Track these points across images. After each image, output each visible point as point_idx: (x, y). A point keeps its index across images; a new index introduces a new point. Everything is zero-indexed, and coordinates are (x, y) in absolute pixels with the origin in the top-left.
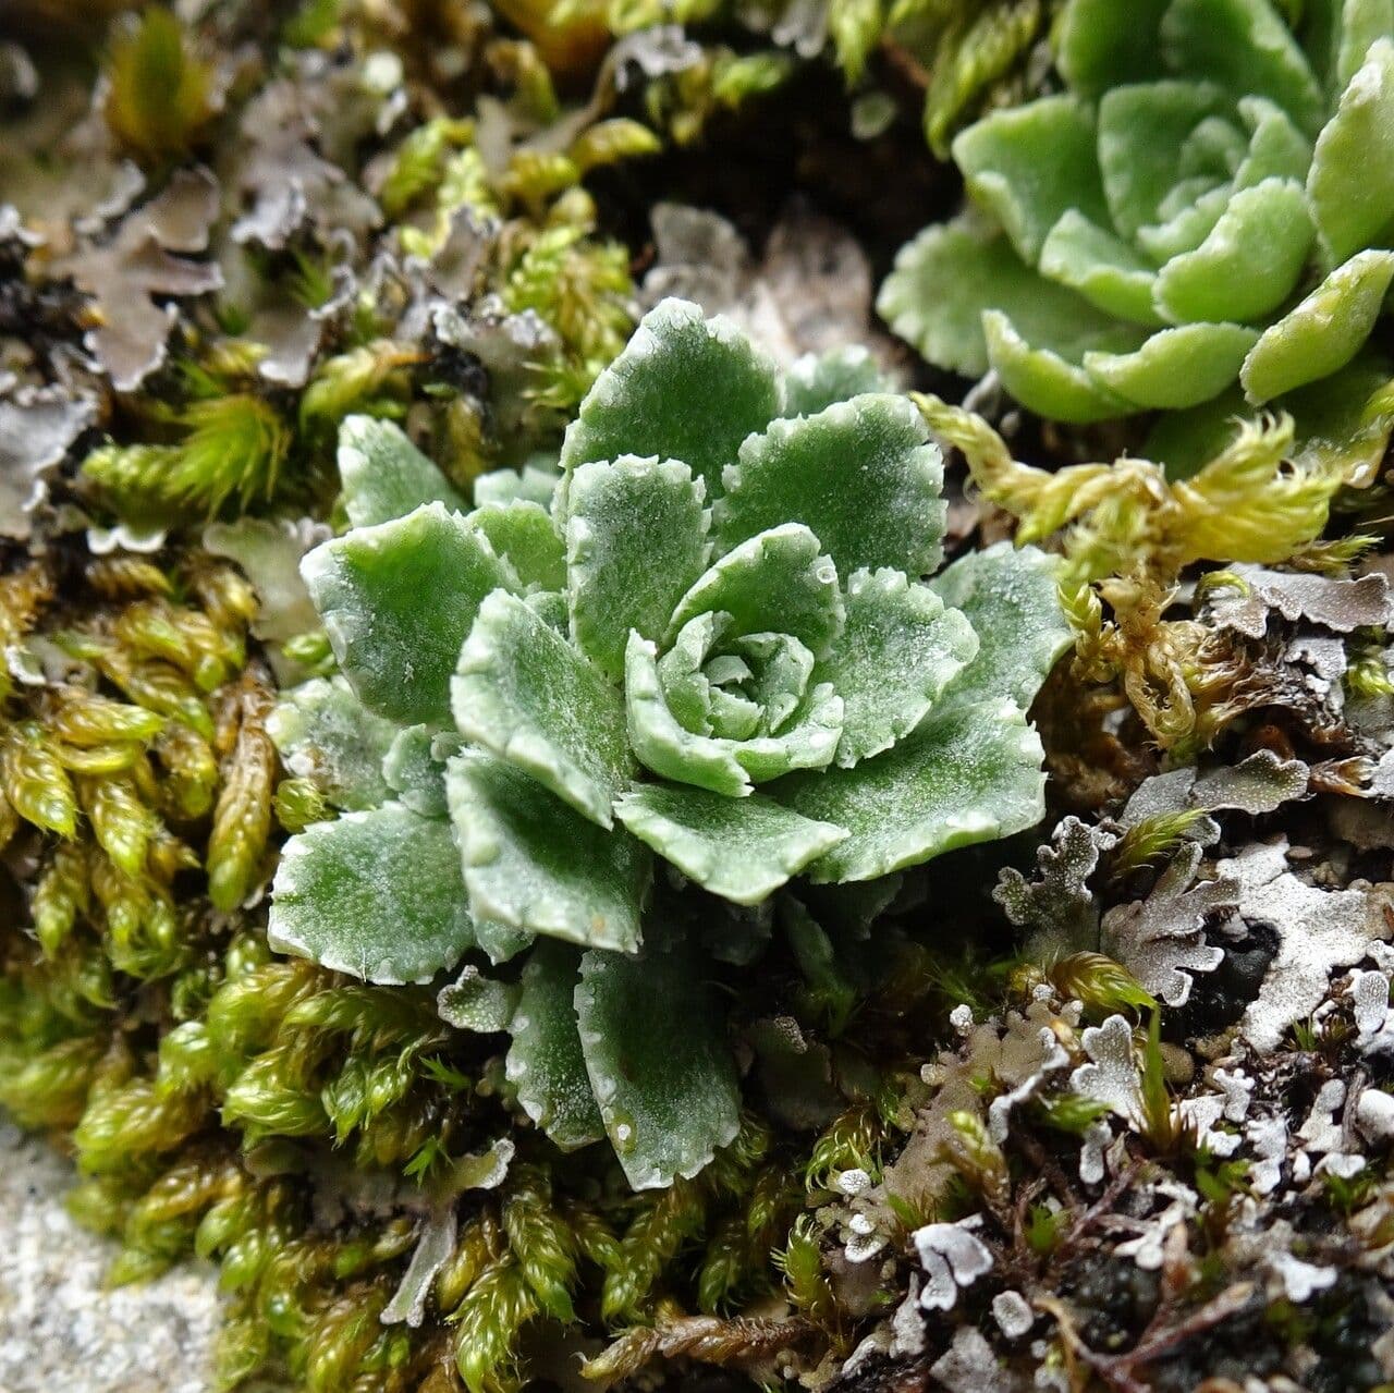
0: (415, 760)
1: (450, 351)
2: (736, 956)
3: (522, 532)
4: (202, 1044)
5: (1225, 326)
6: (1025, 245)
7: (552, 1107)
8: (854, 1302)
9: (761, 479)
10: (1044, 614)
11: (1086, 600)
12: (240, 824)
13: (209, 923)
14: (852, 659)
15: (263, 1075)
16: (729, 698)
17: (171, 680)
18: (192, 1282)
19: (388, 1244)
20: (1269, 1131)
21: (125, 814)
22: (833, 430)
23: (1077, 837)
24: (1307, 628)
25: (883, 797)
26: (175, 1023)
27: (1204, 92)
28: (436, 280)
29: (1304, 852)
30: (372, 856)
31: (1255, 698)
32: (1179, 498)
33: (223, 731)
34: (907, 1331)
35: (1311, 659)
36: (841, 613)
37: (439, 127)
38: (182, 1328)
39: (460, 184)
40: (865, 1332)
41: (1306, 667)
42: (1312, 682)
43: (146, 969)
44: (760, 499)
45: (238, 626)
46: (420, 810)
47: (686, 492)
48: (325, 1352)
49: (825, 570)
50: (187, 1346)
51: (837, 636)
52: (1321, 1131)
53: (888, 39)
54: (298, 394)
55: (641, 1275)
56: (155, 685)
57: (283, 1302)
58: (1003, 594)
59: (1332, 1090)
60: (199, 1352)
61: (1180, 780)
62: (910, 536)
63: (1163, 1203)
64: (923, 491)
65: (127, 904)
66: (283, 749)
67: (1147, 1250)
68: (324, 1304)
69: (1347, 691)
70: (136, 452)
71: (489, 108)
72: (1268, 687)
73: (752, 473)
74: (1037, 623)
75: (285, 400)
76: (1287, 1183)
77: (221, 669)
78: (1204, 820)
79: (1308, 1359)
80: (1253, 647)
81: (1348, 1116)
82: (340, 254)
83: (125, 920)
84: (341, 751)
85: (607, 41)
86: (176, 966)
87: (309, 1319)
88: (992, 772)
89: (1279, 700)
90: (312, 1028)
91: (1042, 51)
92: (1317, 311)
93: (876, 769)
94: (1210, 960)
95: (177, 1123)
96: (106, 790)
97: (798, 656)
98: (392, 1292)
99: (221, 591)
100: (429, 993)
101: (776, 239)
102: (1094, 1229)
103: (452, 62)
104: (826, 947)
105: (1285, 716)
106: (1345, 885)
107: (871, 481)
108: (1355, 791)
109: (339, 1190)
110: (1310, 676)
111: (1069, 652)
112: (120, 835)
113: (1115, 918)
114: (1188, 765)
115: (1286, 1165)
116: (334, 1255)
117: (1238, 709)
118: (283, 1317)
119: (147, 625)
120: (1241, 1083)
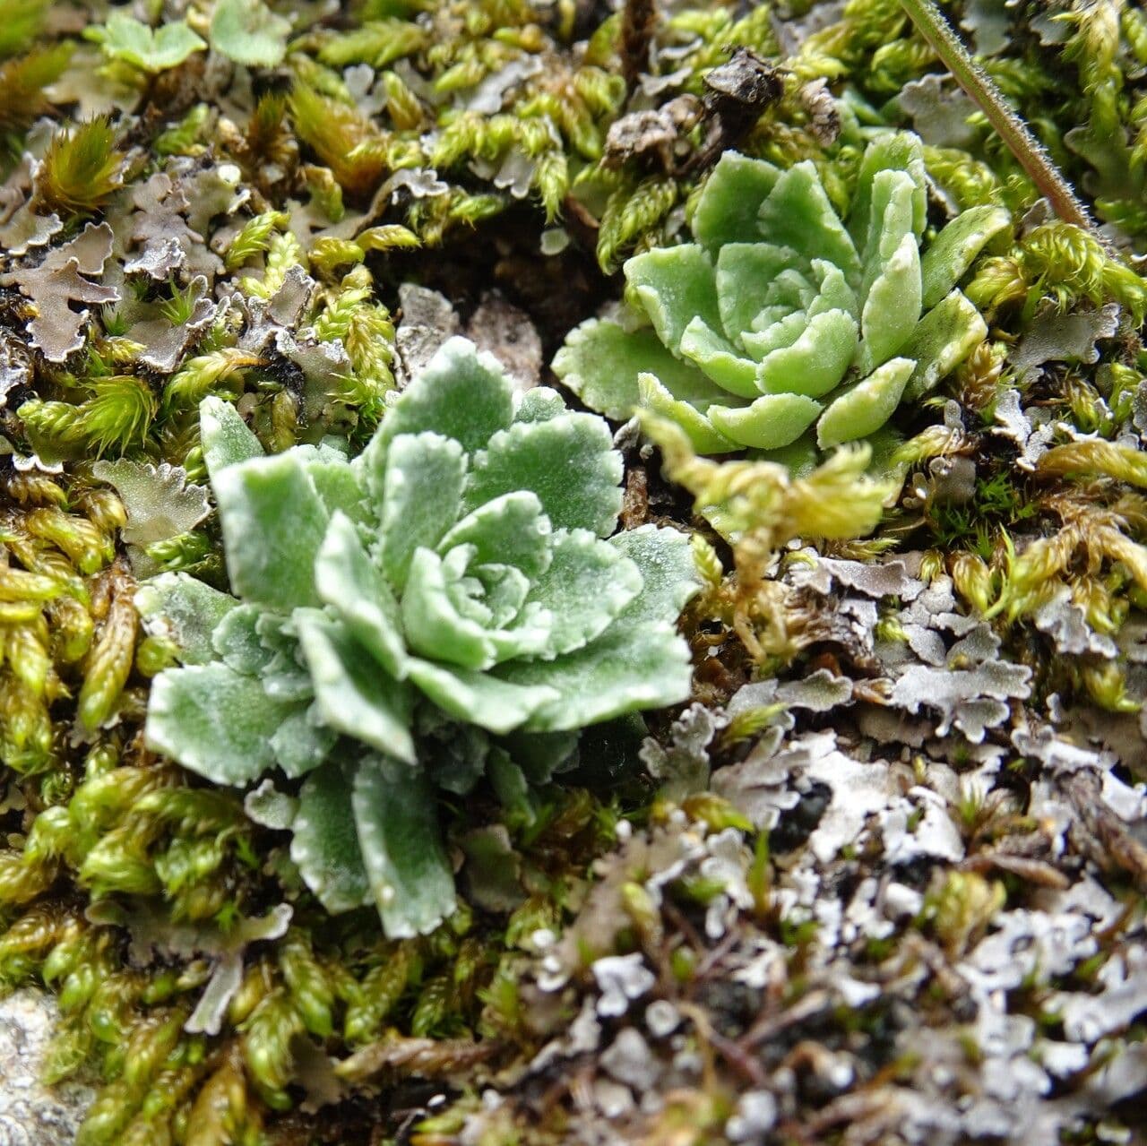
0: (238, 633)
1: (282, 359)
2: (457, 787)
3: (335, 481)
4: (63, 823)
5: (803, 397)
6: (666, 335)
7: (325, 881)
8: (540, 1023)
9: (502, 462)
10: (679, 571)
11: (712, 562)
12: (110, 666)
13: (69, 739)
14: (551, 589)
15: (112, 847)
16: (475, 603)
17: (63, 564)
18: (30, 1004)
19: (187, 979)
20: (829, 909)
21: (33, 649)
22: (555, 434)
23: (701, 719)
24: (854, 594)
25: (573, 680)
26: (43, 808)
27: (786, 252)
28: (272, 312)
29: (845, 741)
30: (207, 696)
31: (821, 635)
32: (798, 489)
33: (99, 602)
34: (584, 1033)
35: (856, 612)
36: (549, 556)
37: (270, 216)
38: (21, 1036)
39: (283, 253)
40: (547, 1039)
41: (851, 617)
42: (855, 627)
43: (26, 766)
44: (499, 475)
45: (114, 532)
46: (238, 668)
47: (457, 464)
48: (139, 1052)
49: (543, 525)
50: (23, 1050)
51: (543, 572)
52: (861, 912)
53: (571, 194)
54: (168, 377)
55: (376, 1010)
56: (52, 566)
57: (107, 1017)
58: (650, 557)
59: (868, 887)
60: (32, 1054)
61: (770, 686)
62: (596, 510)
63: (759, 952)
64: (607, 479)
65: (25, 715)
66: (146, 617)
67: (754, 975)
68: (135, 1022)
69: (876, 637)
70: (53, 405)
71: (293, 205)
72: (828, 628)
73: (497, 457)
74: (674, 577)
75: (158, 381)
76: (840, 943)
77: (100, 559)
78: (782, 713)
79: (859, 1040)
80: (819, 599)
81: (879, 903)
82: (198, 287)
83: (24, 726)
84: (184, 623)
85: (385, 173)
86: (46, 768)
87: (125, 1031)
88: (653, 664)
89: (835, 637)
90: (152, 814)
91: (679, 214)
92: (870, 390)
93: (567, 661)
94: (790, 801)
95: (36, 881)
96: (20, 632)
97: (519, 582)
98: (190, 1013)
99: (104, 505)
100: (240, 795)
101: (478, 316)
102: (717, 964)
103: (273, 174)
104: (524, 785)
105: (838, 648)
106: (872, 760)
107: (574, 471)
108: (881, 700)
109: (153, 939)
110: (855, 624)
111: (696, 598)
112: (31, 664)
113: (722, 775)
114: (771, 678)
115: (839, 933)
116: (145, 986)
117: (809, 641)
118: (107, 1028)
119: (54, 522)
120: (811, 879)
